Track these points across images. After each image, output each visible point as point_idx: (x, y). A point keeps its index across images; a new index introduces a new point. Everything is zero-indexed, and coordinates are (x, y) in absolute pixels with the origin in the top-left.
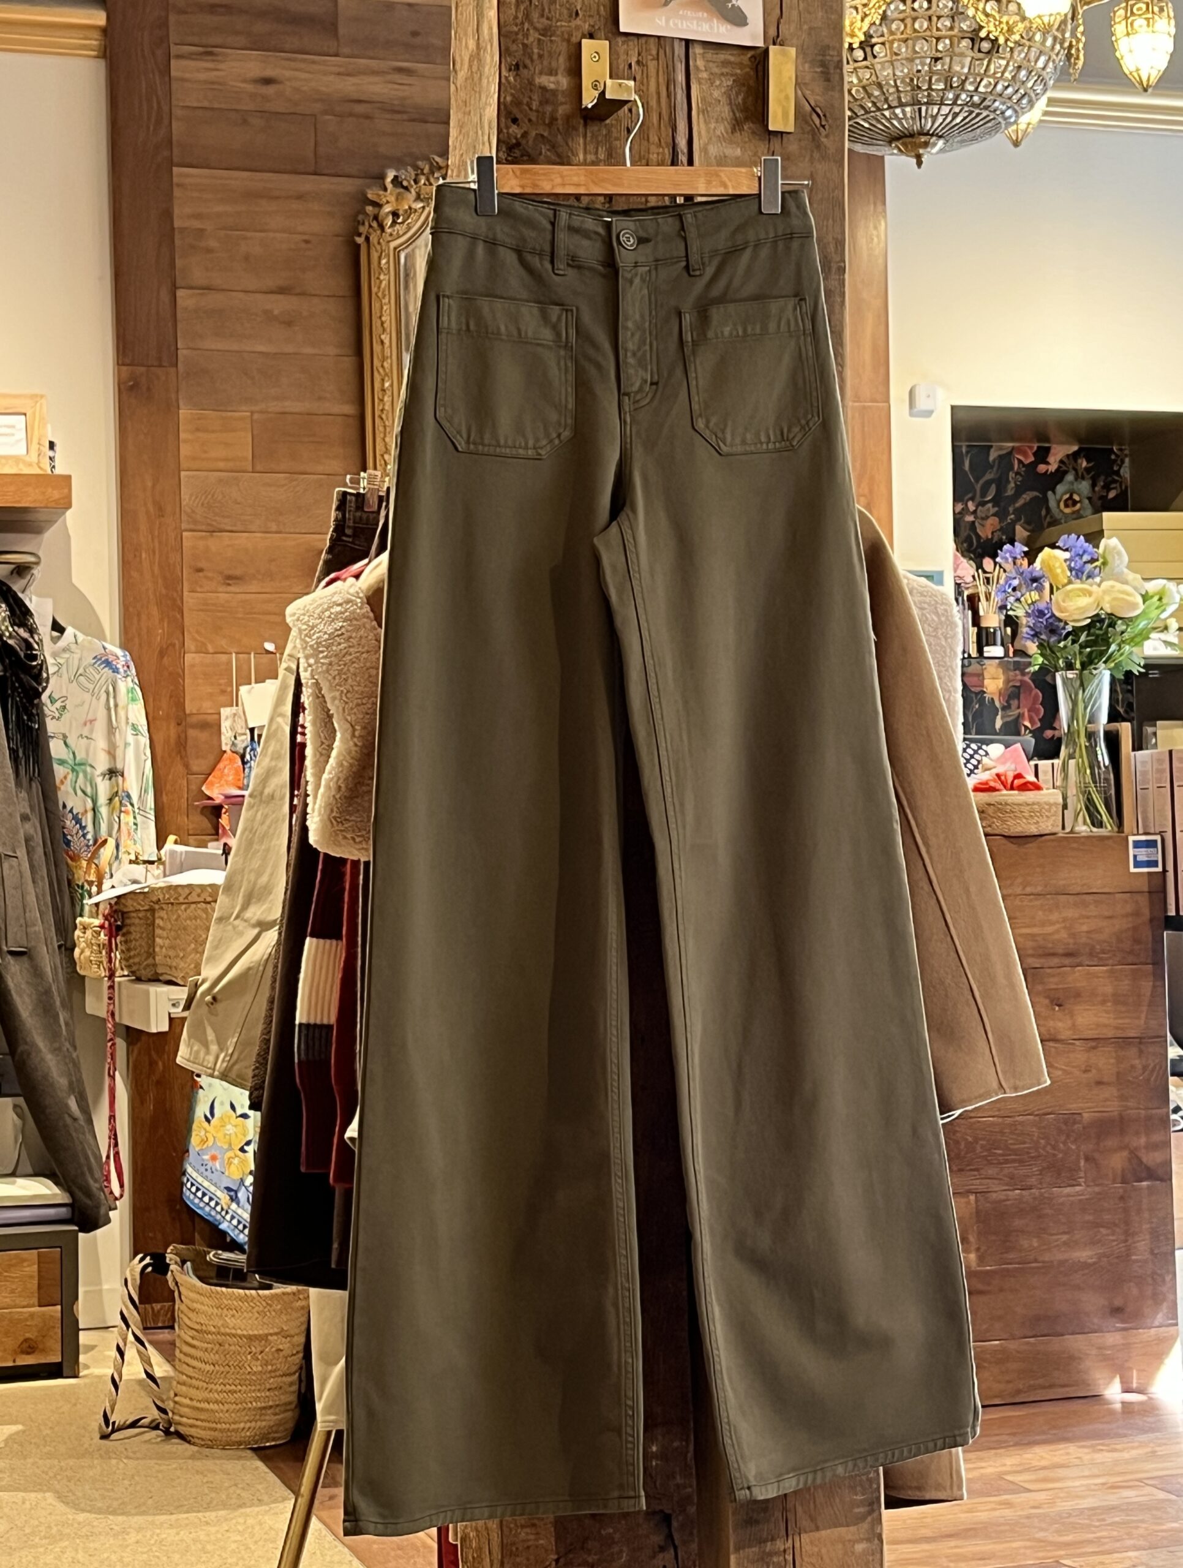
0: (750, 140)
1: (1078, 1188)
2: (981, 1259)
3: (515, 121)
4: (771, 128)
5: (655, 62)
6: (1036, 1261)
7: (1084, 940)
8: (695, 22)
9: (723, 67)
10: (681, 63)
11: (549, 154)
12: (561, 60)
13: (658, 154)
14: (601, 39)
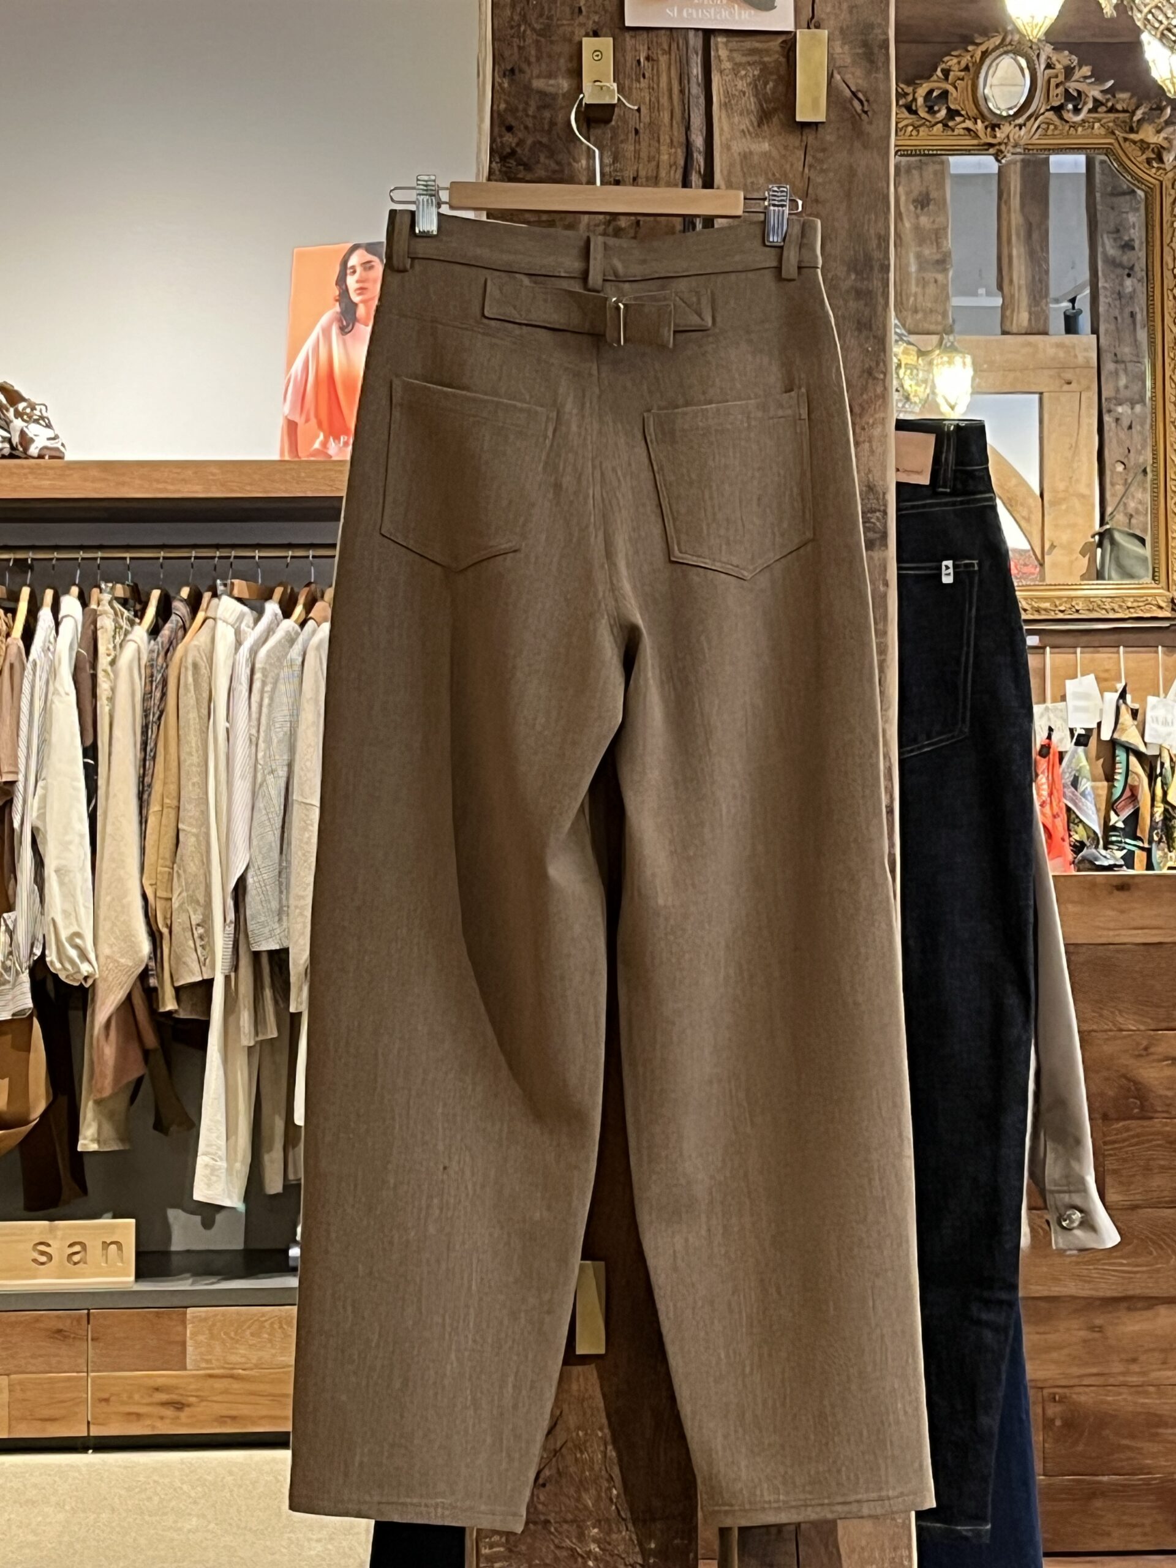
0: (780, 134)
3: (510, 129)
4: (798, 119)
5: (666, 57)
9: (749, 55)
10: (697, 54)
11: (547, 161)
12: (562, 61)
13: (670, 154)
14: (605, 36)
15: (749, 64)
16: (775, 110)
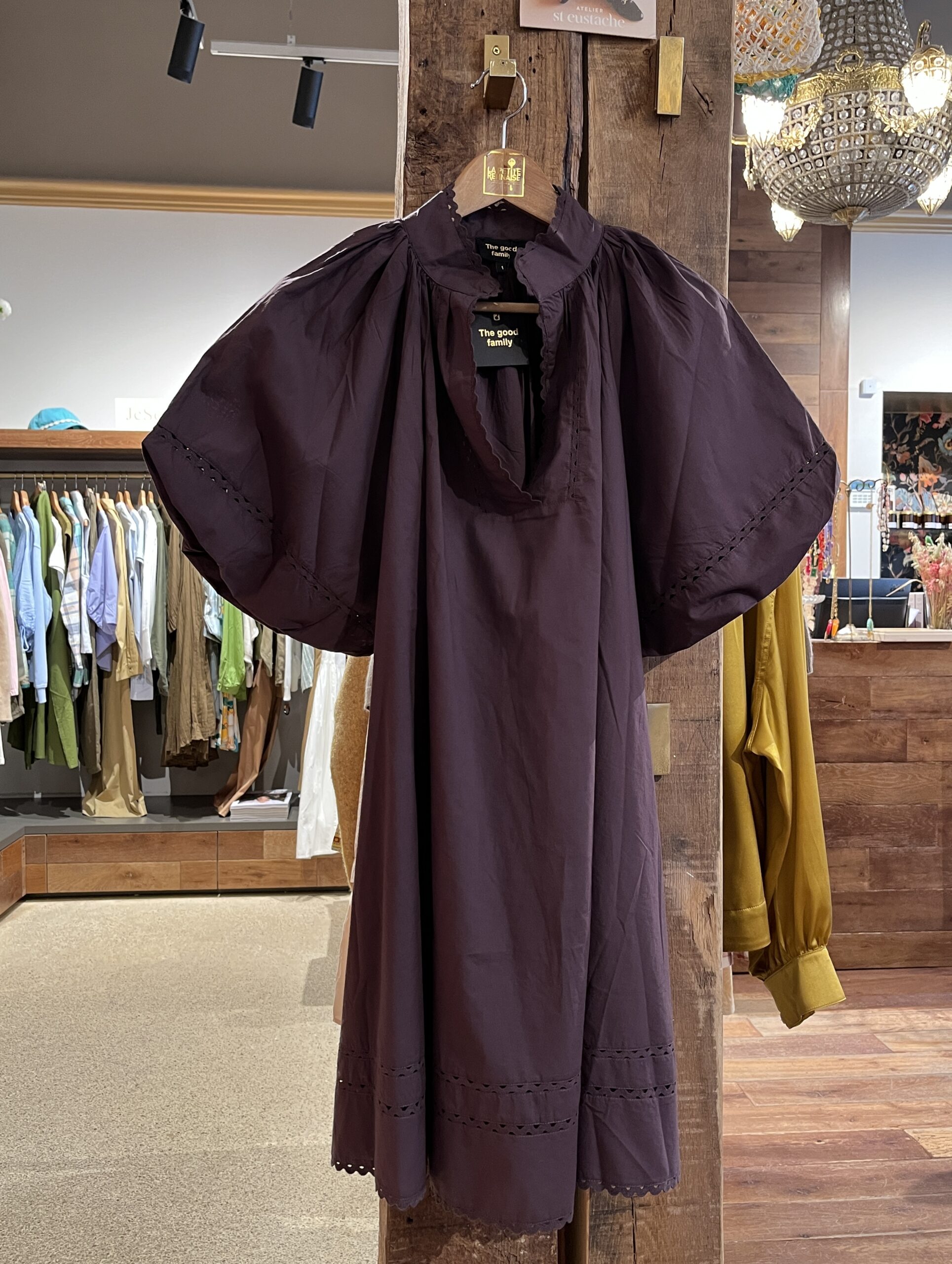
0: (643, 126)
1: (934, 848)
2: (871, 886)
3: (423, 112)
4: (659, 112)
5: (553, 55)
6: (905, 888)
7: (944, 703)
8: (591, 17)
9: (619, 59)
10: (578, 55)
11: (453, 141)
12: (467, 55)
13: (554, 138)
14: (504, 34)
15: (618, 66)
16: (639, 106)
